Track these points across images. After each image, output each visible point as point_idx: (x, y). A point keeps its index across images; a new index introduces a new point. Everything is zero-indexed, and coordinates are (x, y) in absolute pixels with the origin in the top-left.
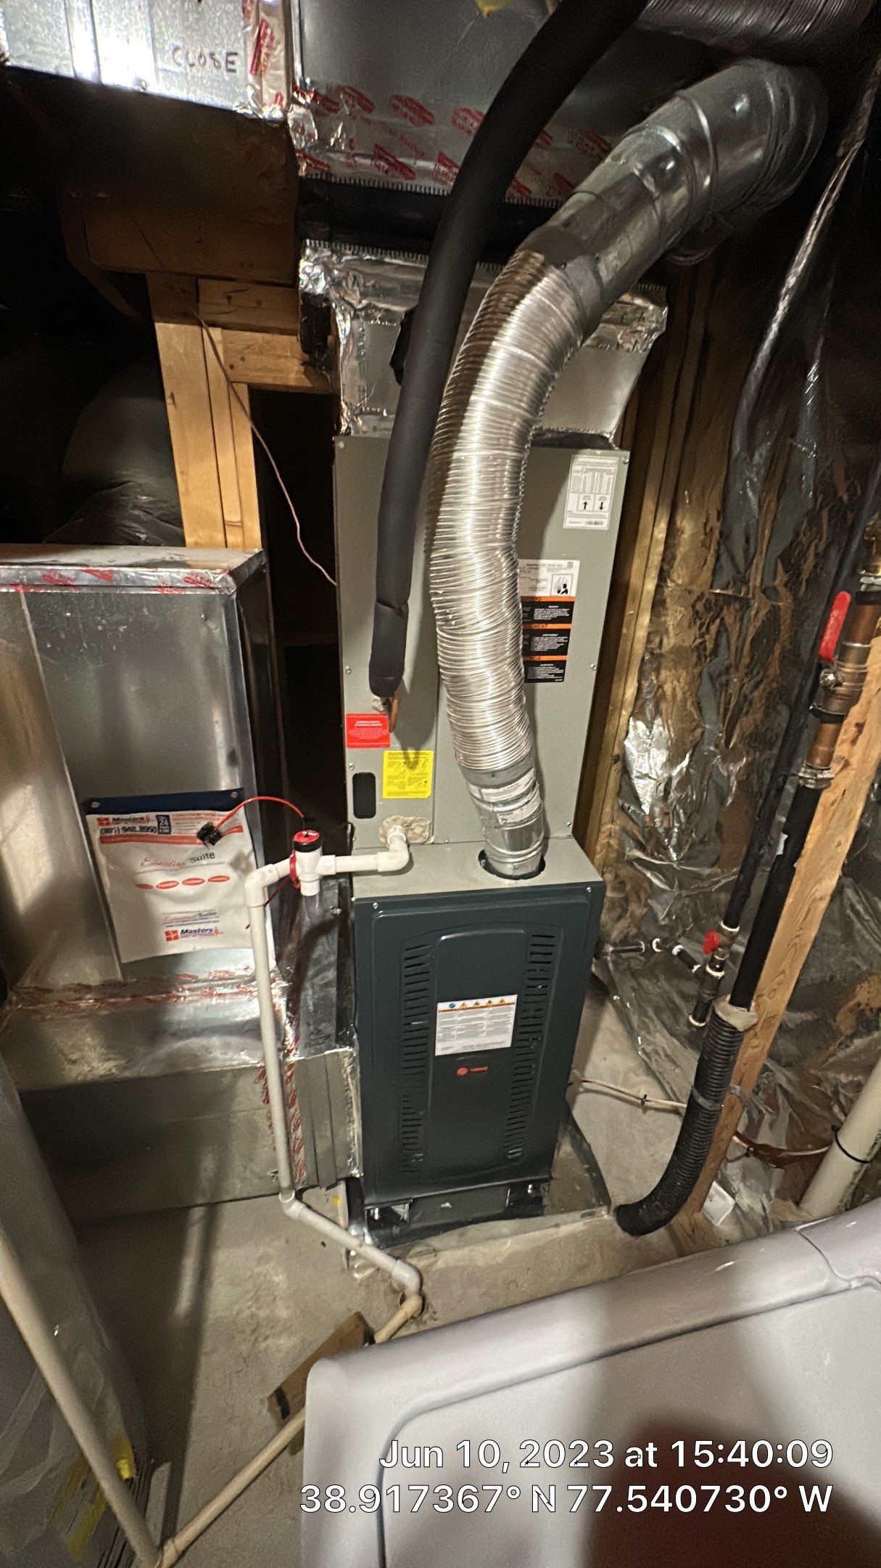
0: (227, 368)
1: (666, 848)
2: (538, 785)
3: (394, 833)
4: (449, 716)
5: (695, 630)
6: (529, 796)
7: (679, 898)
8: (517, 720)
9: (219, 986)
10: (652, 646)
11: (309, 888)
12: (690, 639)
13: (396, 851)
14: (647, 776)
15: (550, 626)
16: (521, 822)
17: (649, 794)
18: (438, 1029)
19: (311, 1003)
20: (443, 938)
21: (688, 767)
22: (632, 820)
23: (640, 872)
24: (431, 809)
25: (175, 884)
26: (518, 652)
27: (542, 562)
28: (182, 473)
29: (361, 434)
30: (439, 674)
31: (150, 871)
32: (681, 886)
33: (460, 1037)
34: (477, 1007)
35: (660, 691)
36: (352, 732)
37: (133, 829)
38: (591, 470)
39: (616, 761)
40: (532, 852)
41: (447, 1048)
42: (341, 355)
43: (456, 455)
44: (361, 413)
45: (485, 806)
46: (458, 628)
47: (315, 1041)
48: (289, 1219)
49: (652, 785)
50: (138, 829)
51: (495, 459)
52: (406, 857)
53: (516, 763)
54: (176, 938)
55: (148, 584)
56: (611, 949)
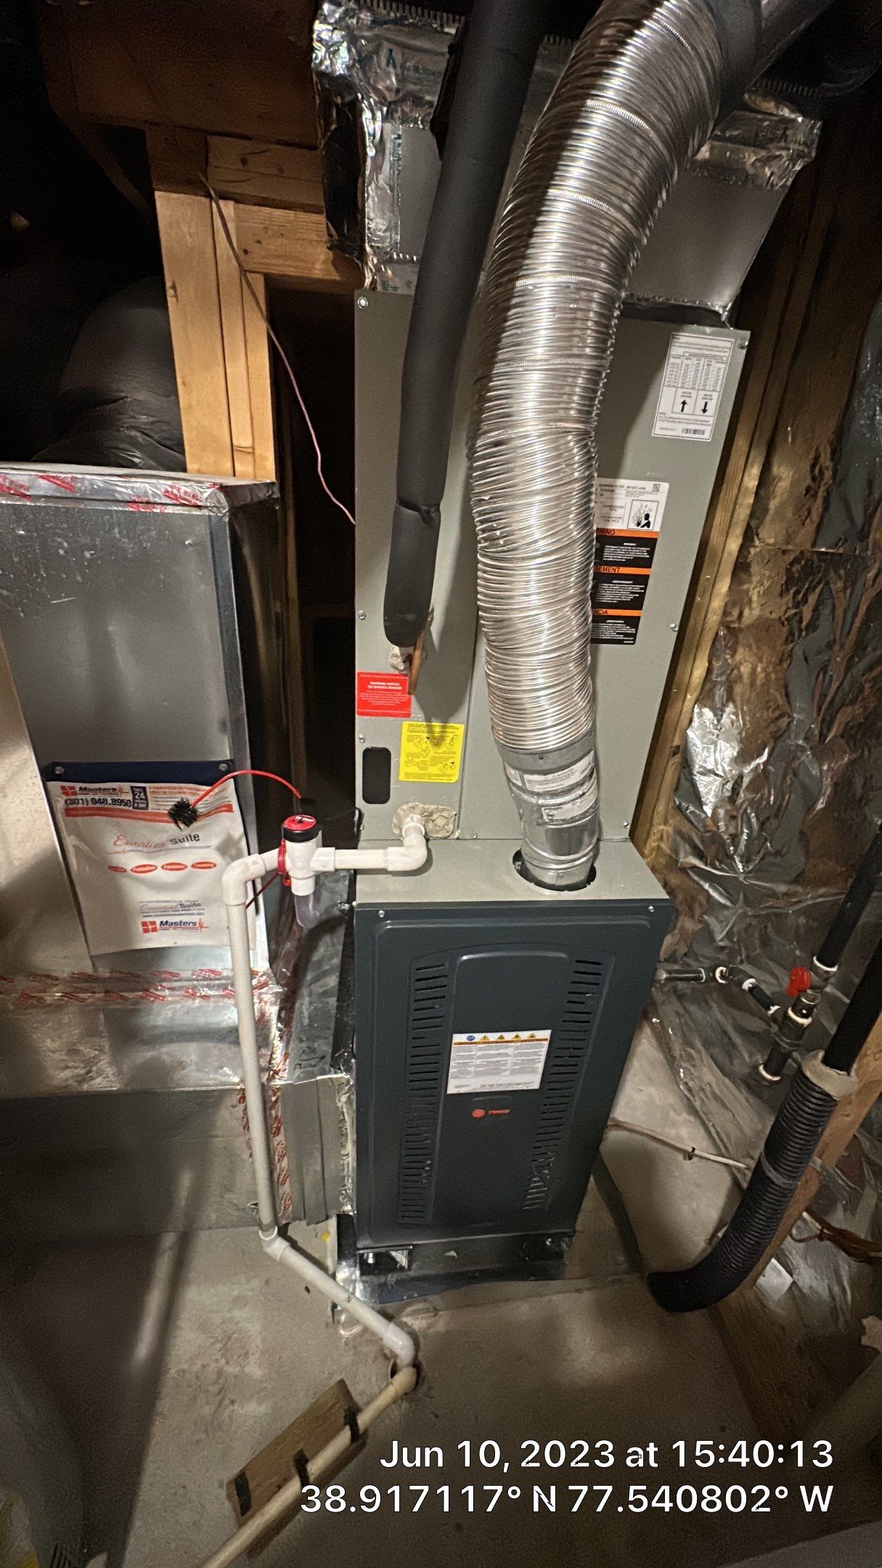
0: (242, 256)
1: (731, 858)
2: (594, 775)
3: (412, 824)
4: (488, 675)
5: (788, 598)
6: (585, 787)
7: (745, 915)
8: (575, 686)
9: (203, 986)
10: (729, 619)
11: (302, 887)
12: (779, 609)
13: (411, 847)
14: (713, 772)
15: (623, 570)
16: (573, 820)
17: (712, 793)
18: (452, 1063)
19: (306, 1014)
20: (465, 958)
21: (765, 764)
22: (691, 822)
23: (698, 884)
24: (457, 797)
25: (151, 868)
26: (585, 592)
27: (621, 482)
28: (184, 383)
29: (390, 290)
30: (478, 618)
31: (124, 852)
32: (747, 902)
33: (477, 1074)
34: (501, 1041)
35: (736, 671)
36: (364, 696)
37: (105, 801)
38: (695, 355)
39: (675, 754)
40: (581, 858)
41: (462, 1086)
42: (367, 173)
43: (520, 284)
44: (391, 260)
45: (526, 797)
46: (506, 553)
47: (307, 1059)
48: (269, 1258)
49: (717, 783)
50: (110, 801)
51: (579, 289)
52: (424, 852)
53: (572, 744)
54: (154, 930)
55: (119, 497)
56: (665, 976)
